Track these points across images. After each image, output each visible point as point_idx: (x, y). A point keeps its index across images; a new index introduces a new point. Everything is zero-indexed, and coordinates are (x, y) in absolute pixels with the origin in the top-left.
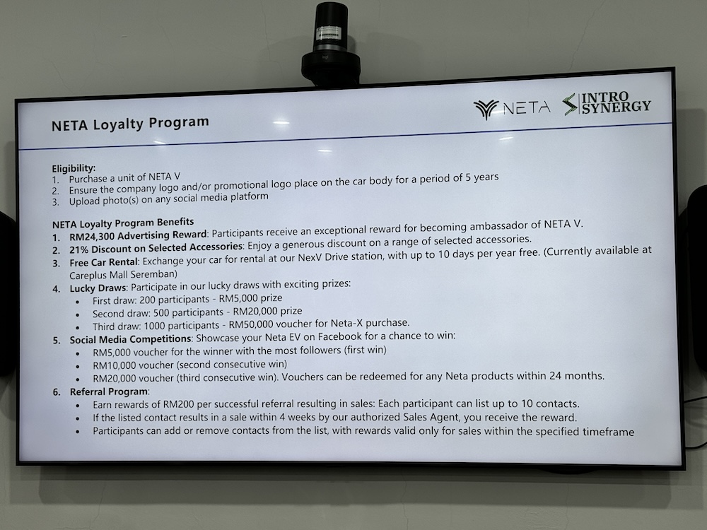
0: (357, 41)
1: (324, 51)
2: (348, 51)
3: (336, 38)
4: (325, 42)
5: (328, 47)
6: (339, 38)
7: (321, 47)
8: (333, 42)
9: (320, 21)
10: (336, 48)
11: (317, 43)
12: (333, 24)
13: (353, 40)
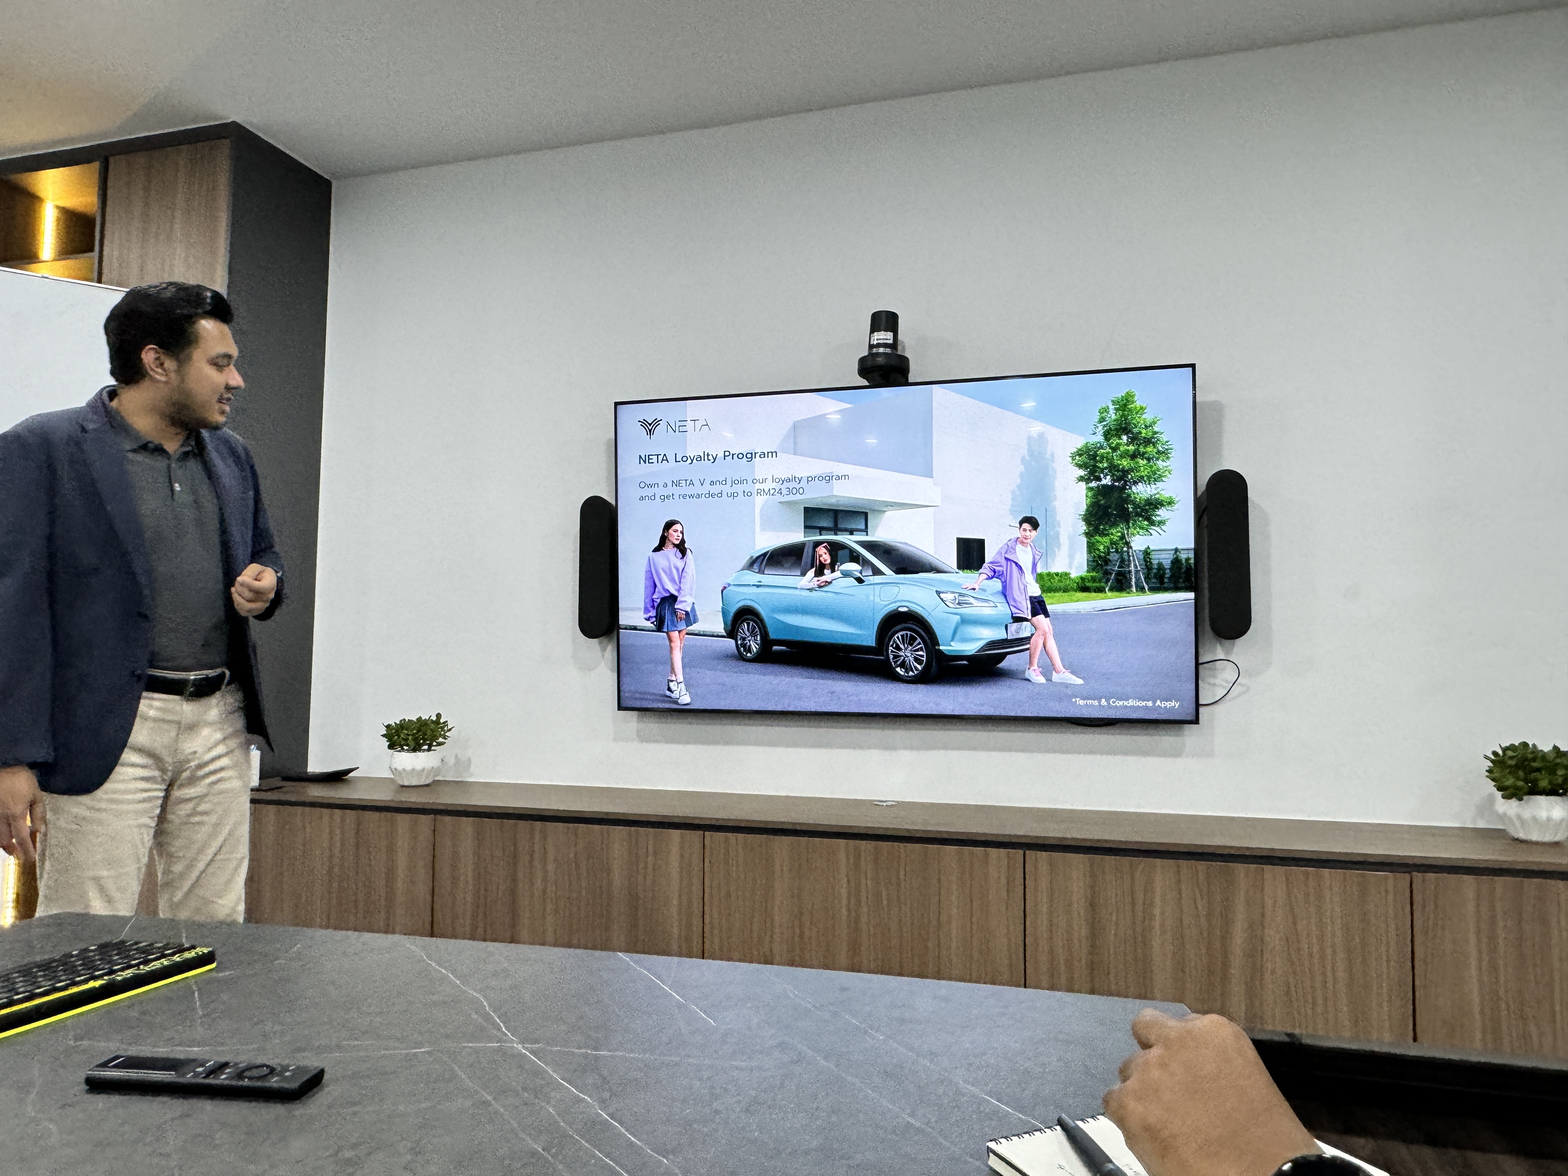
0: (907, 344)
1: (878, 354)
2: (899, 353)
3: (888, 342)
4: (879, 345)
5: (881, 350)
6: (891, 342)
7: (875, 350)
8: (885, 345)
9: (874, 328)
10: (888, 350)
11: (871, 347)
12: (886, 330)
13: (902, 342)
